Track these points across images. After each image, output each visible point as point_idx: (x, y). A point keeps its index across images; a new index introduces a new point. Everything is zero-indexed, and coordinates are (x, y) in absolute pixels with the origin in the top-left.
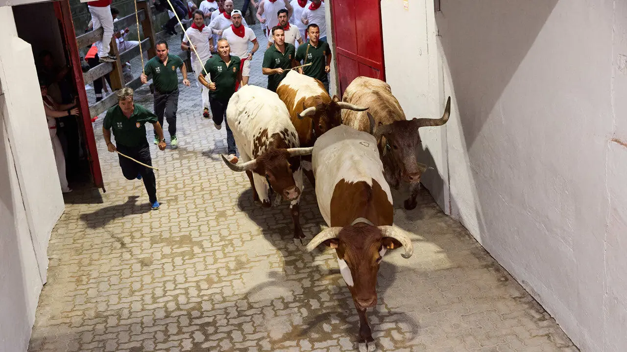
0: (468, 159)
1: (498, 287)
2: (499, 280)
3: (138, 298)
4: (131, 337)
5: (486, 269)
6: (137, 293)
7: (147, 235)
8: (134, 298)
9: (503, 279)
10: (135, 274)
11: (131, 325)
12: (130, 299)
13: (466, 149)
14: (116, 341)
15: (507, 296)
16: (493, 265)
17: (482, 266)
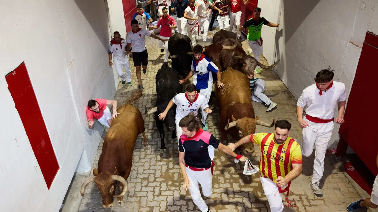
0: (285, 48)
1: (287, 100)
2: (288, 97)
3: (151, 90)
4: (147, 103)
5: (283, 93)
6: (151, 88)
7: (157, 68)
8: (150, 90)
9: (290, 97)
10: (151, 81)
11: (148, 99)
12: (148, 90)
13: (285, 43)
14: (142, 104)
15: (290, 104)
16: (287, 91)
17: (282, 91)
